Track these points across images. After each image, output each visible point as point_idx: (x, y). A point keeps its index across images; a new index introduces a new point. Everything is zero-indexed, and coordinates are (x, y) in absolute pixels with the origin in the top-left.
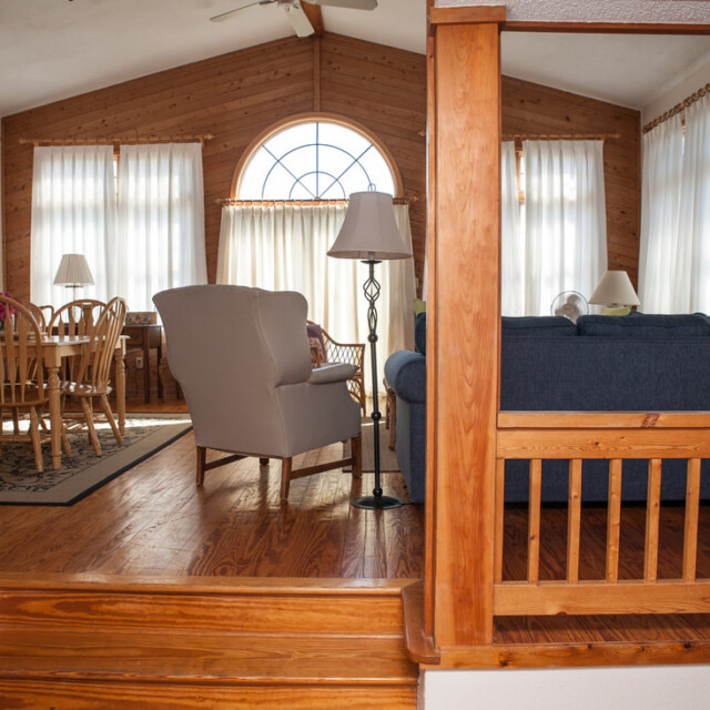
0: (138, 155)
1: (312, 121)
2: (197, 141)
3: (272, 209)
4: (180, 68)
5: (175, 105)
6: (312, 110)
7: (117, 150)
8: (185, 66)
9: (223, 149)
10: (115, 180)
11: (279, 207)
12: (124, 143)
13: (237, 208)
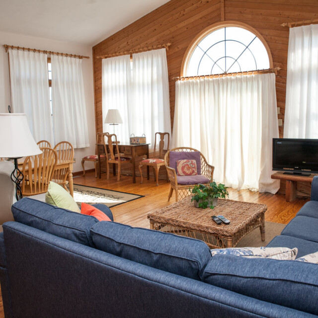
0: (139, 58)
1: (223, 27)
2: (164, 47)
3: (198, 81)
4: (157, 9)
5: (155, 30)
6: (220, 21)
7: (131, 57)
8: (158, 8)
9: (177, 50)
10: (132, 71)
11: (202, 79)
12: (134, 53)
13: (182, 81)
